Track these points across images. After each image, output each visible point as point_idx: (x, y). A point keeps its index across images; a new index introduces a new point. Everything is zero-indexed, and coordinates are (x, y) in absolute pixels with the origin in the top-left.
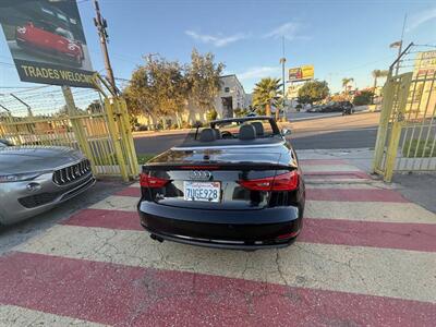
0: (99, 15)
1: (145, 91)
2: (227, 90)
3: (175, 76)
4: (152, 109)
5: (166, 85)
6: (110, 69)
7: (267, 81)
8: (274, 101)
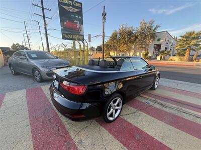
0: (104, 12)
1: (115, 41)
2: (159, 40)
3: (130, 34)
4: (116, 49)
5: (124, 38)
6: (104, 33)
7: (191, 34)
8: (194, 47)
